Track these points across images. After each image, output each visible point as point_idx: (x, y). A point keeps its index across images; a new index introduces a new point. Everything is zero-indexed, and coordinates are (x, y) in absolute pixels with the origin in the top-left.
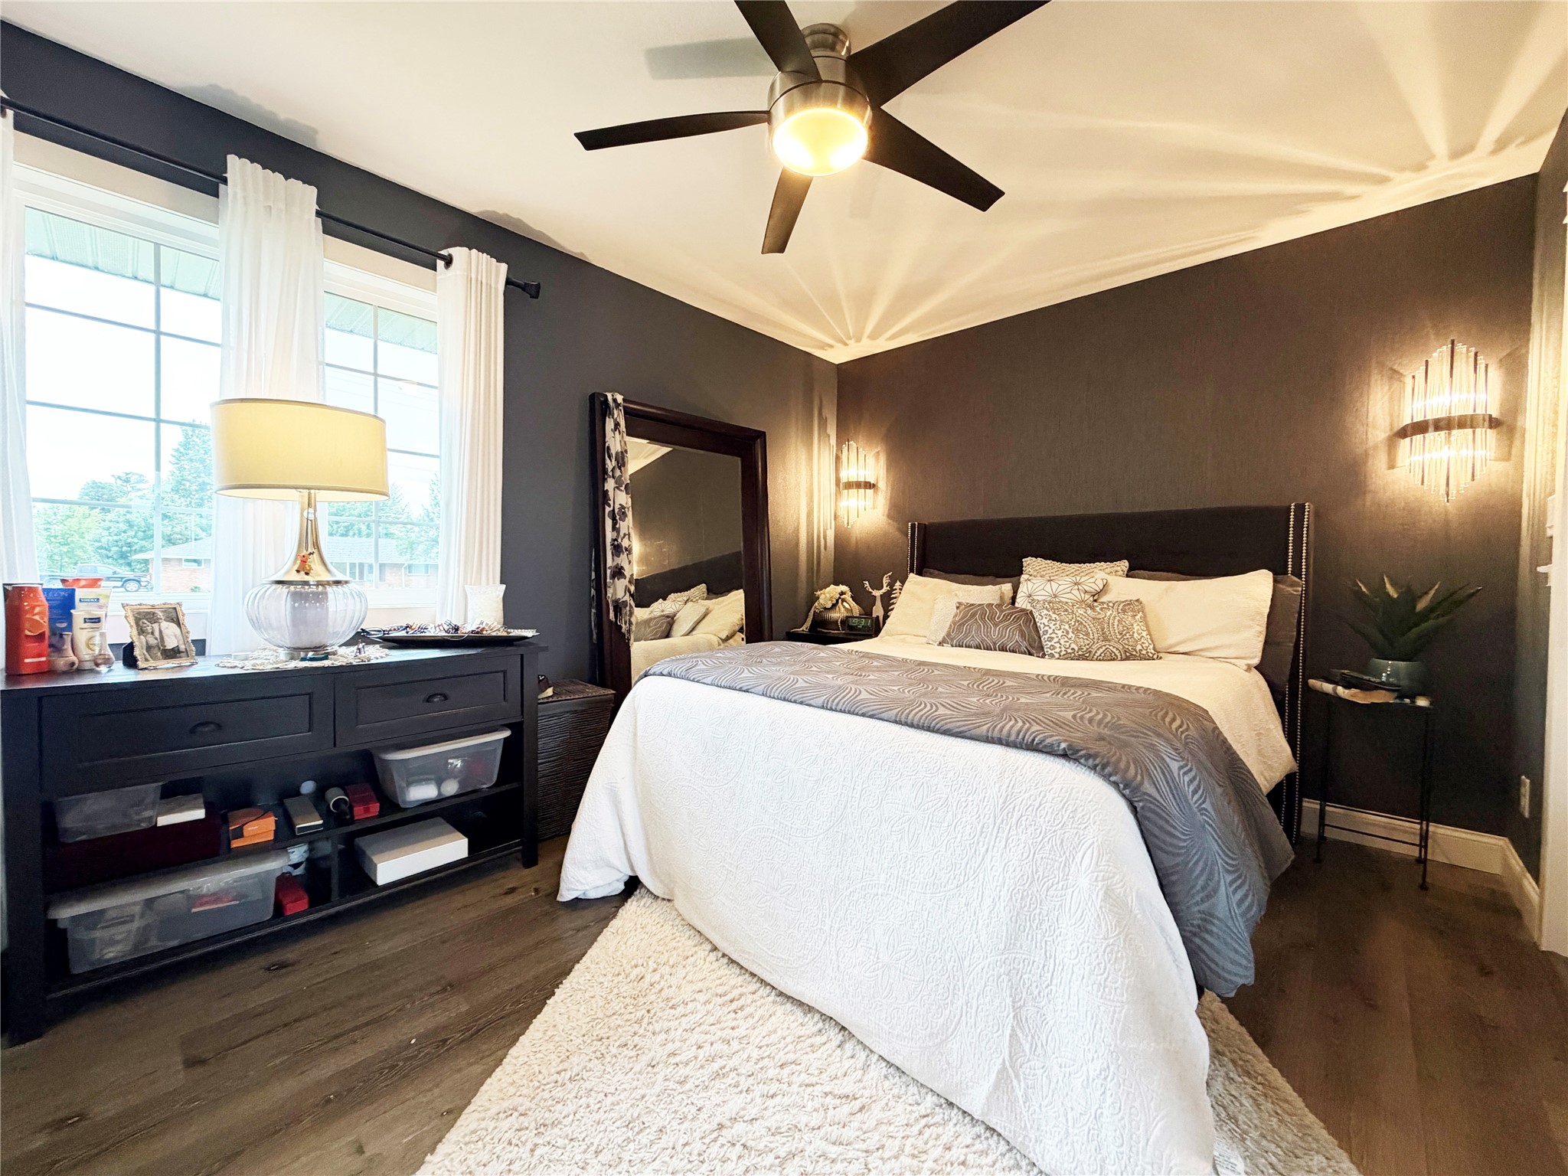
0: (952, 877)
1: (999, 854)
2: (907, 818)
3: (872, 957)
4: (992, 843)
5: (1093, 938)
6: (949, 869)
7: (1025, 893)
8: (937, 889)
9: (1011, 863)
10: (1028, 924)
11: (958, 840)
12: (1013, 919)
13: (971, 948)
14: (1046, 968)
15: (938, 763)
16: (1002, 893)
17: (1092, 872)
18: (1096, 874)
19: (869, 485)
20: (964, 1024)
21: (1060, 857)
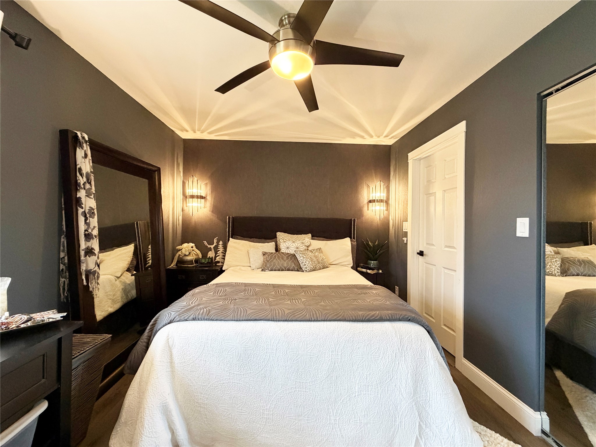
0: (388, 377)
1: (404, 362)
2: (364, 360)
3: (358, 424)
4: (400, 359)
5: (440, 380)
6: (386, 374)
7: (416, 373)
8: (382, 384)
9: (409, 364)
10: (419, 383)
11: (387, 362)
12: (414, 384)
13: (400, 401)
14: (427, 396)
15: (372, 334)
16: (408, 376)
17: (433, 358)
18: (434, 359)
19: (202, 197)
20: (400, 430)
21: (422, 356)
